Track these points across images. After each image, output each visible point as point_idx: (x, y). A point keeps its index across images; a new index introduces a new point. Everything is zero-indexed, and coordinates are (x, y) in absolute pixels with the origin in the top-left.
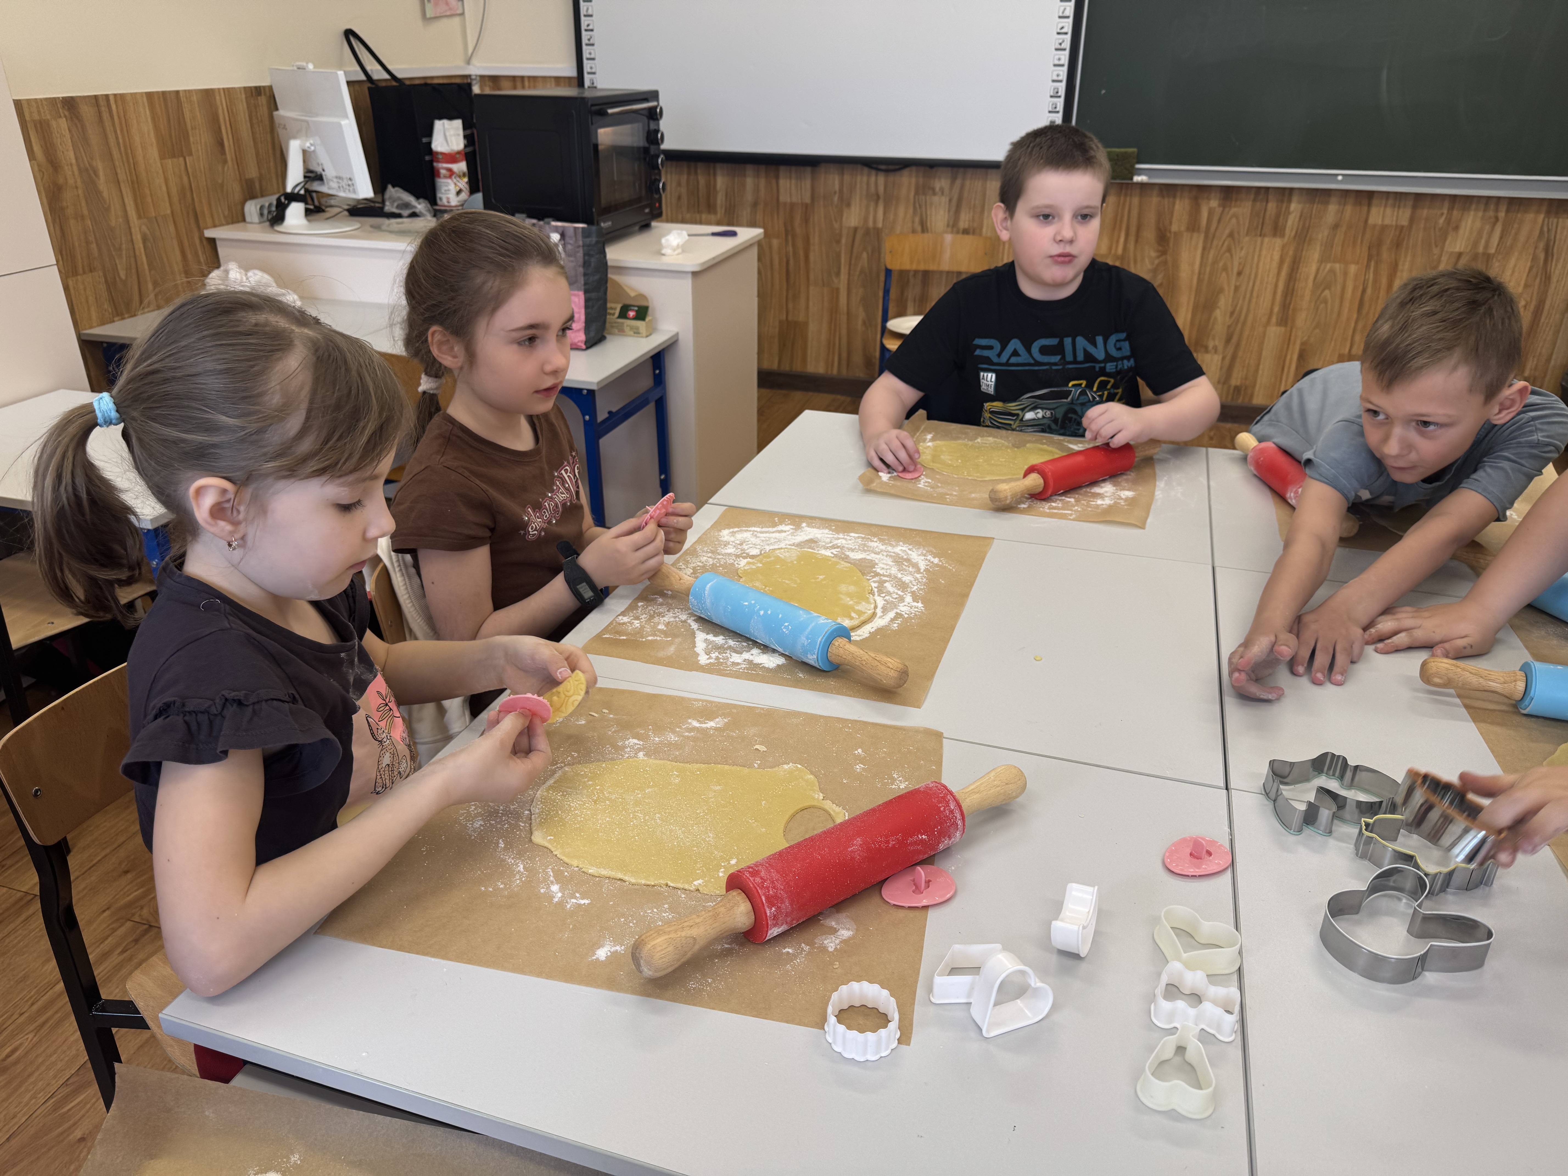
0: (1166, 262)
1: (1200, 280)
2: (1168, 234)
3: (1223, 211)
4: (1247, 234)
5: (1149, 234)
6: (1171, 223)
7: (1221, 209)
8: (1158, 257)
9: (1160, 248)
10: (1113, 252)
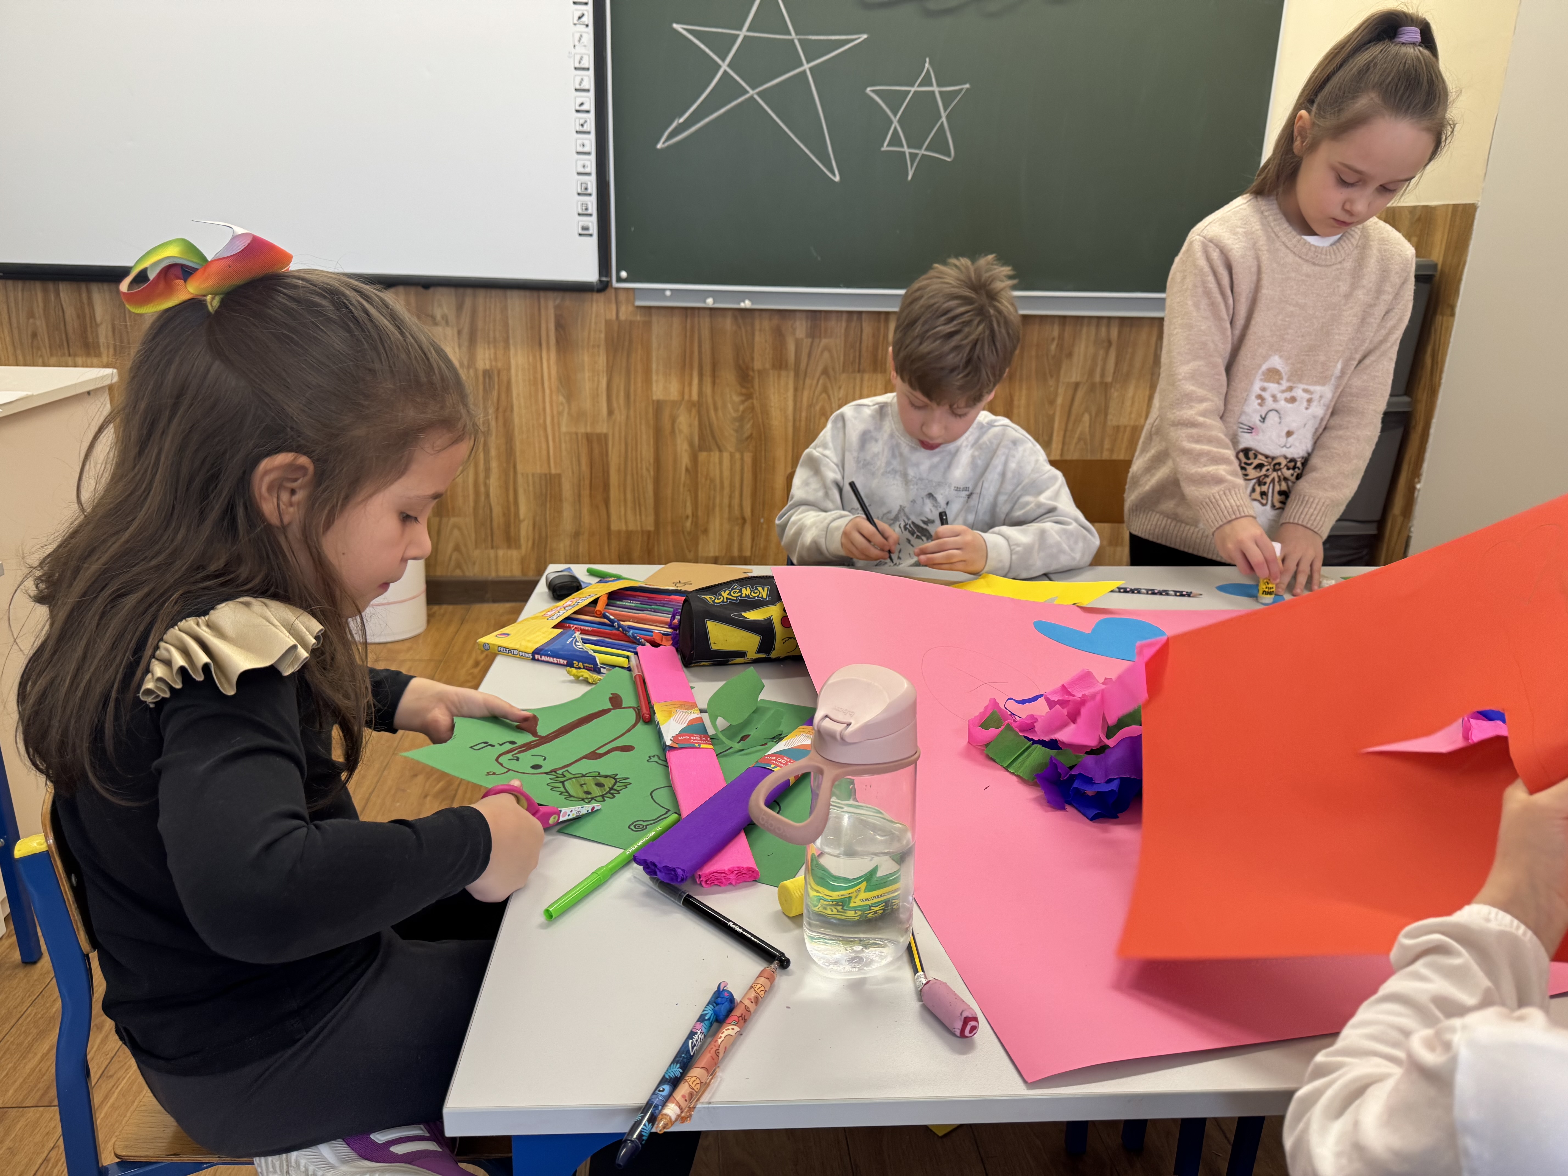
0: (752, 408)
1: (796, 429)
2: (751, 373)
3: (812, 343)
4: (844, 371)
6: (752, 359)
7: (810, 340)
8: (743, 402)
9: (744, 391)
10: (686, 397)
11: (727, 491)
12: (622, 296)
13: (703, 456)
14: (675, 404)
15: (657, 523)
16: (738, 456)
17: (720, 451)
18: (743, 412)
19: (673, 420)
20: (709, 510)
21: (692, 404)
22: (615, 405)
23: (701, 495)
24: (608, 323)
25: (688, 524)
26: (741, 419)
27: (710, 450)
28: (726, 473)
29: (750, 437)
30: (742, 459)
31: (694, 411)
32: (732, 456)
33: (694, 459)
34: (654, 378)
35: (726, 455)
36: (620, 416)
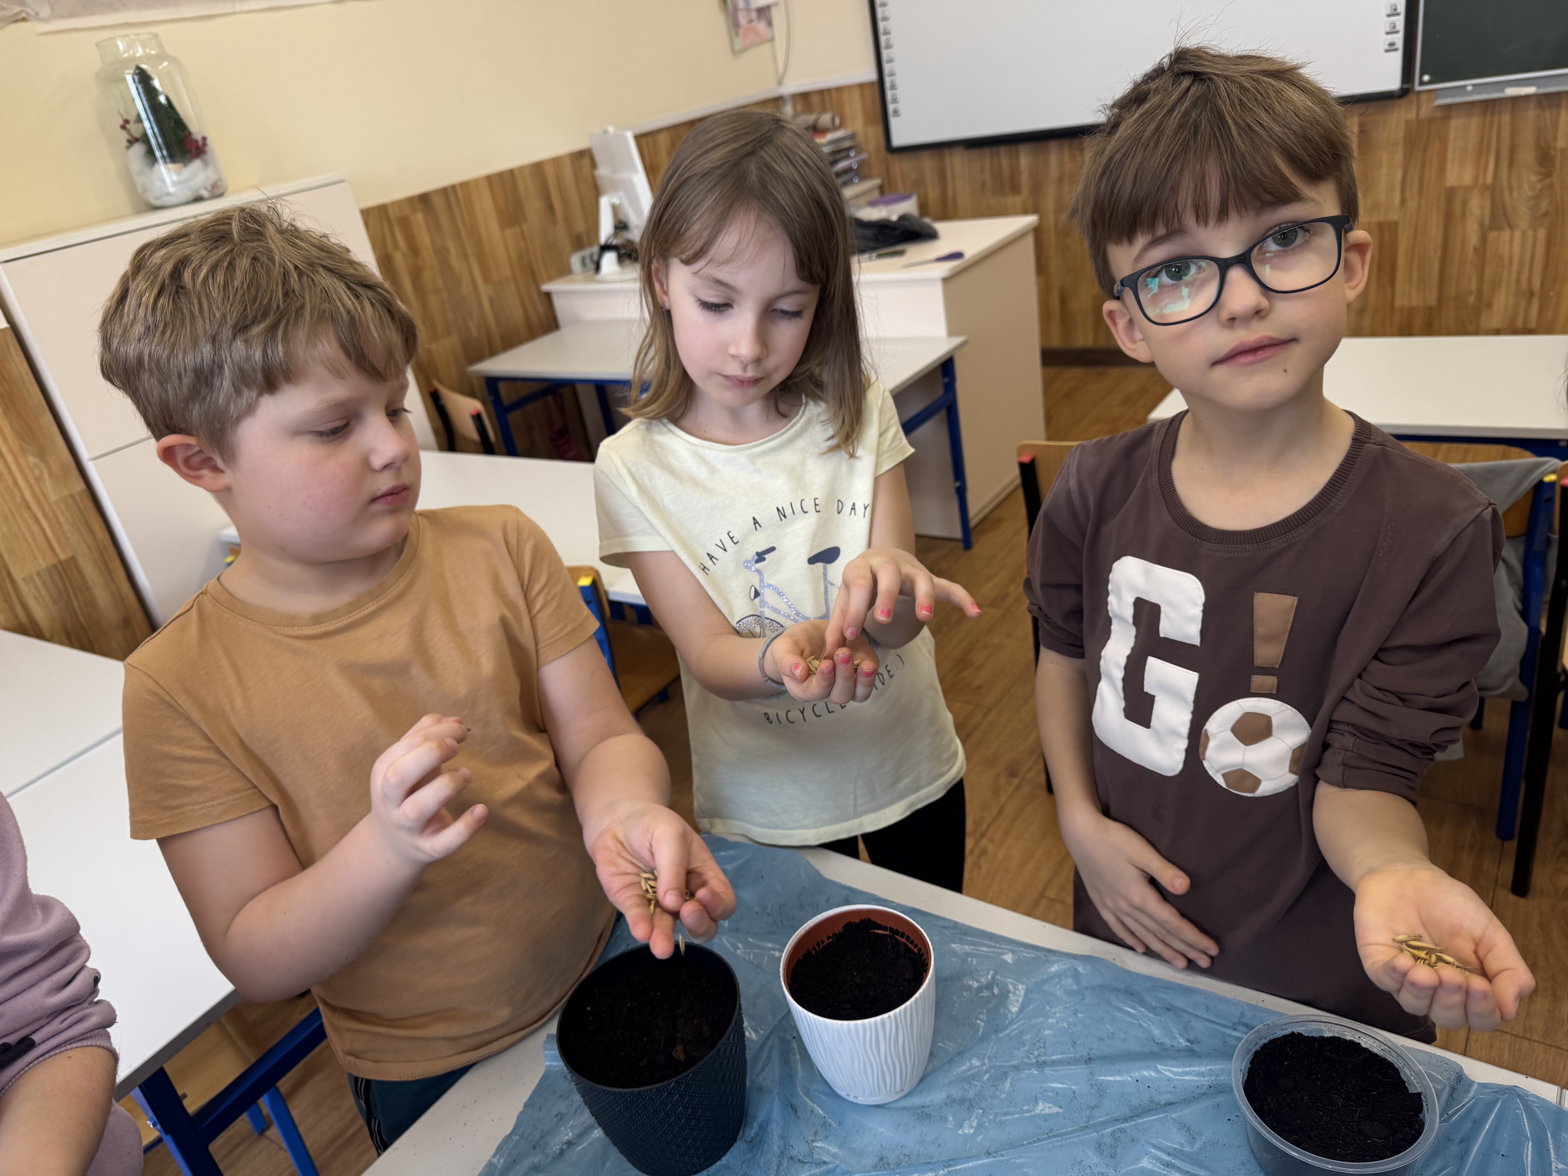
0: (1551, 186)
2: (1553, 152)
5: (1527, 155)
6: (1555, 138)
8: (1541, 181)
9: (1543, 170)
10: (1480, 181)
11: (1515, 267)
12: (1424, 98)
13: (1492, 235)
14: (1468, 189)
15: (1440, 299)
16: (1530, 233)
17: (1512, 228)
18: (1541, 190)
19: (1465, 204)
20: (1495, 286)
21: (1486, 187)
22: (1408, 194)
23: (1488, 272)
24: (1408, 123)
25: (1472, 299)
26: (1537, 198)
27: (1500, 228)
28: (1517, 249)
29: (1546, 214)
30: (1535, 236)
31: (1487, 195)
32: (1524, 233)
33: (1484, 238)
34: (1449, 166)
35: (1518, 234)
36: (1412, 205)
